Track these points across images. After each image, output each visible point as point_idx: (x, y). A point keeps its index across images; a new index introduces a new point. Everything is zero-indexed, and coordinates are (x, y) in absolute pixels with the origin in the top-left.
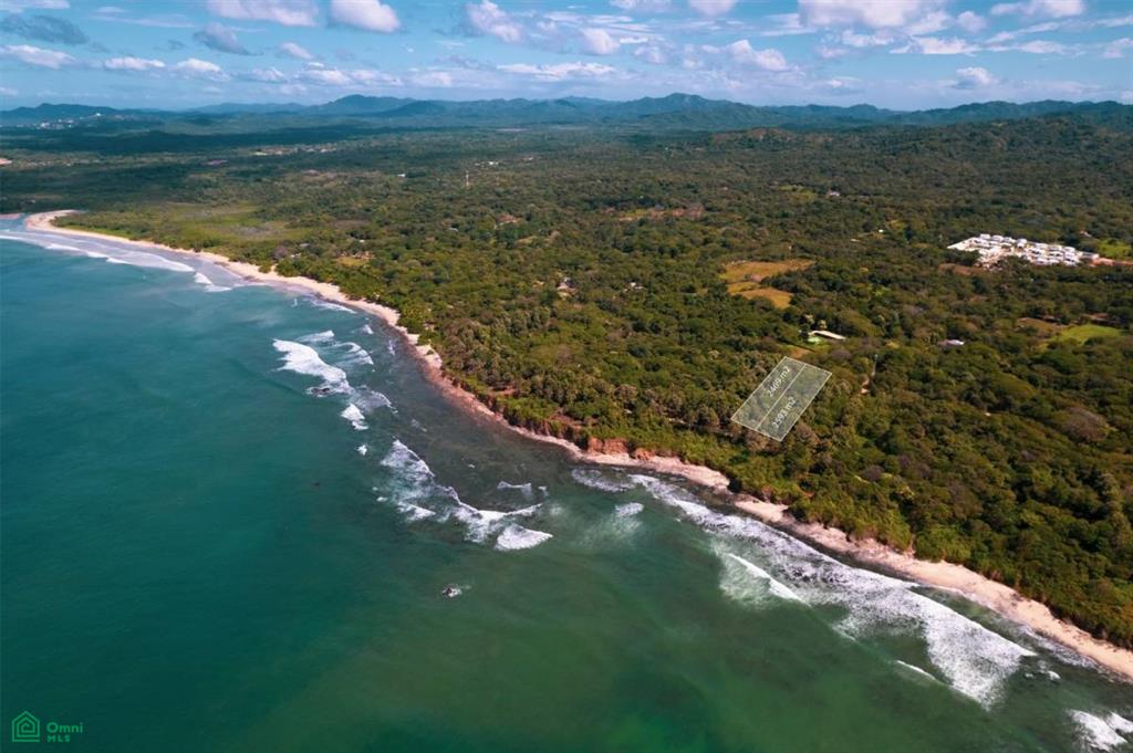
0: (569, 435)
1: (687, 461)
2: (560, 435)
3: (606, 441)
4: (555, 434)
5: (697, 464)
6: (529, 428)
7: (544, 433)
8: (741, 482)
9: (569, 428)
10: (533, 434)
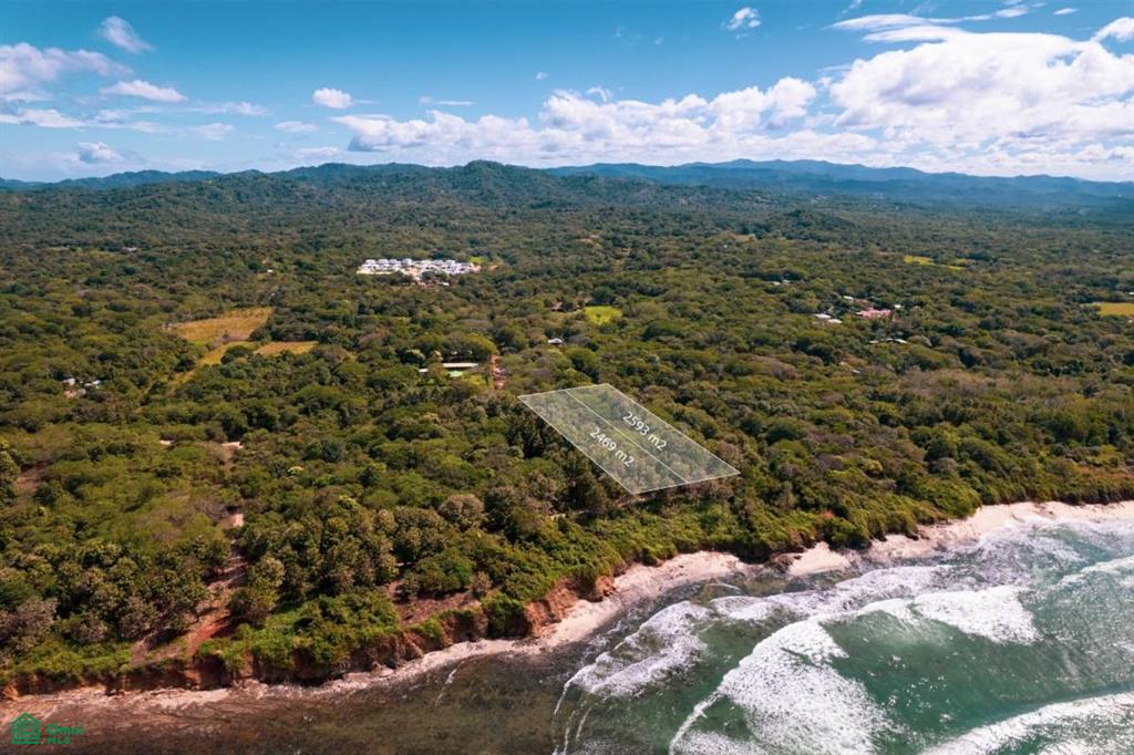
0: (465, 628)
1: (659, 561)
2: (449, 640)
3: (547, 598)
4: (436, 645)
5: (670, 557)
6: (367, 667)
7: (410, 656)
8: (763, 543)
9: (458, 615)
10: (388, 672)
